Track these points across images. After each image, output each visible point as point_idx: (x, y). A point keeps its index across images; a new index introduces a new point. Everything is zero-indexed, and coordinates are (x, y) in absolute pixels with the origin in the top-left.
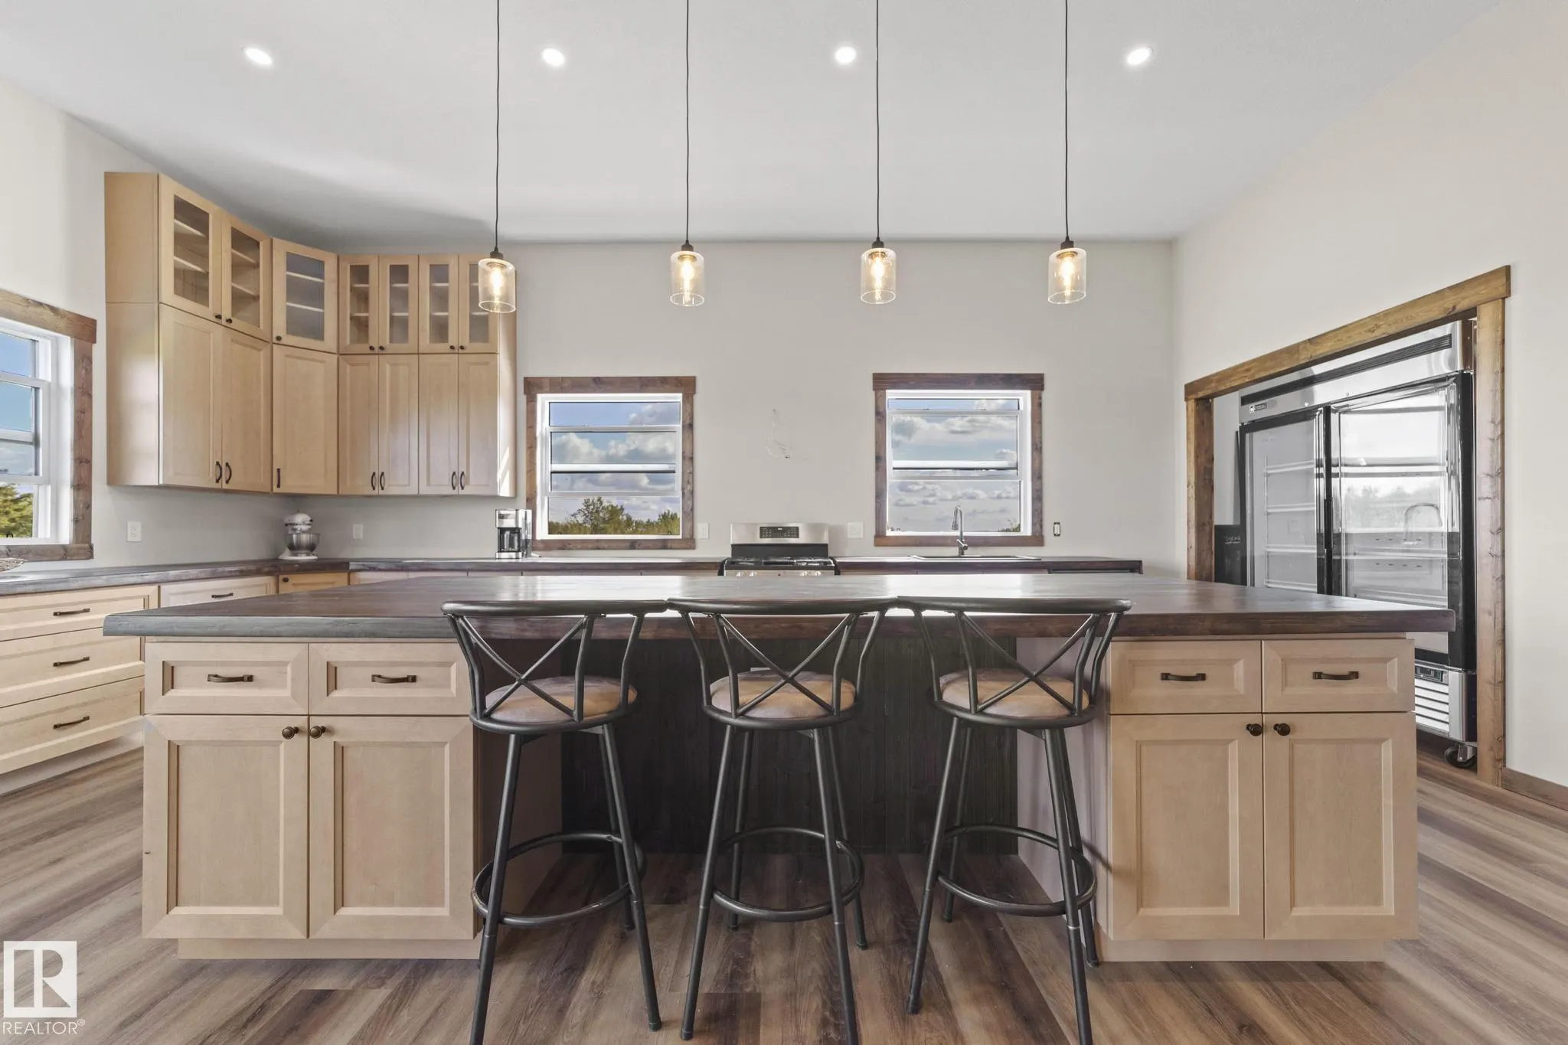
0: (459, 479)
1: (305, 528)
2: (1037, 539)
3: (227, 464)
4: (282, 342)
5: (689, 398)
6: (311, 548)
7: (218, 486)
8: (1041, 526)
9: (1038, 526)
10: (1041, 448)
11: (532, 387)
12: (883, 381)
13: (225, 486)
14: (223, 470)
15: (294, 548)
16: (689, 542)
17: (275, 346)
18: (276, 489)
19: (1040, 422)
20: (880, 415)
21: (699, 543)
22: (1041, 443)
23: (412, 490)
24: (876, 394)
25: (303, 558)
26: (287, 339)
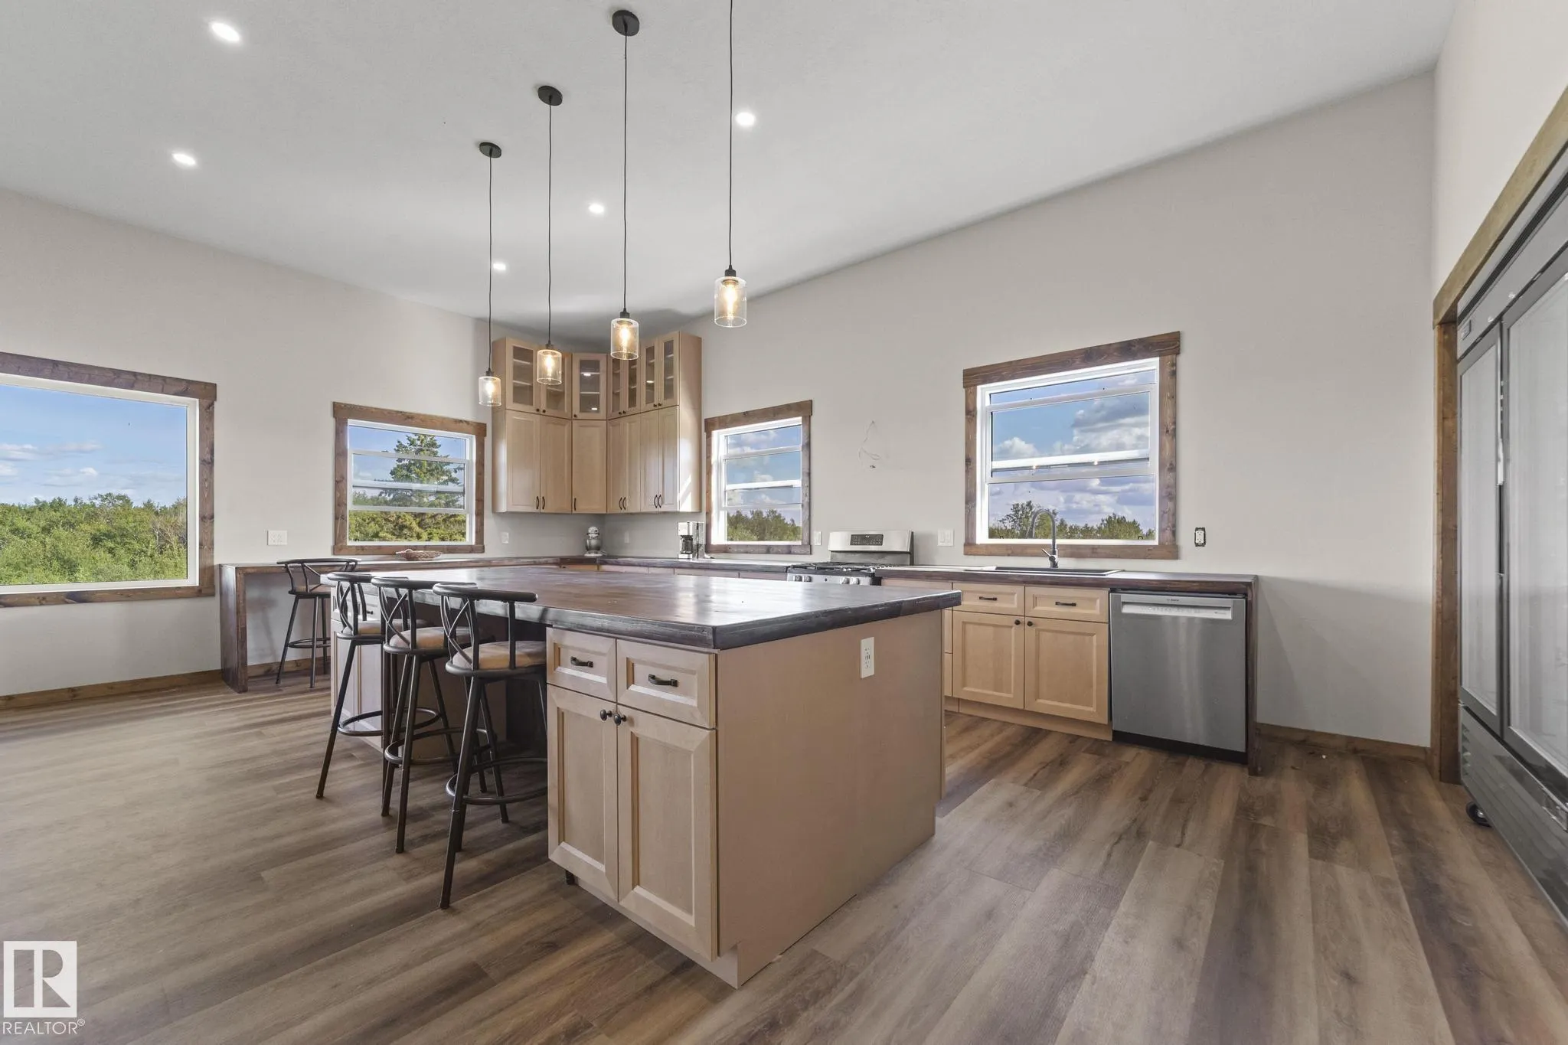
0: (659, 499)
1: (594, 535)
2: (1170, 550)
3: (543, 498)
4: (579, 417)
5: (807, 420)
6: (598, 548)
7: (538, 511)
8: (1174, 533)
9: (1168, 533)
10: (1175, 430)
11: (709, 426)
12: (974, 377)
13: (542, 511)
14: (540, 502)
15: (588, 549)
16: (808, 548)
17: (574, 422)
18: (574, 512)
19: (1174, 397)
20: (971, 413)
21: (814, 550)
22: (1175, 423)
23: (638, 511)
24: (966, 392)
25: (593, 555)
26: (580, 416)
